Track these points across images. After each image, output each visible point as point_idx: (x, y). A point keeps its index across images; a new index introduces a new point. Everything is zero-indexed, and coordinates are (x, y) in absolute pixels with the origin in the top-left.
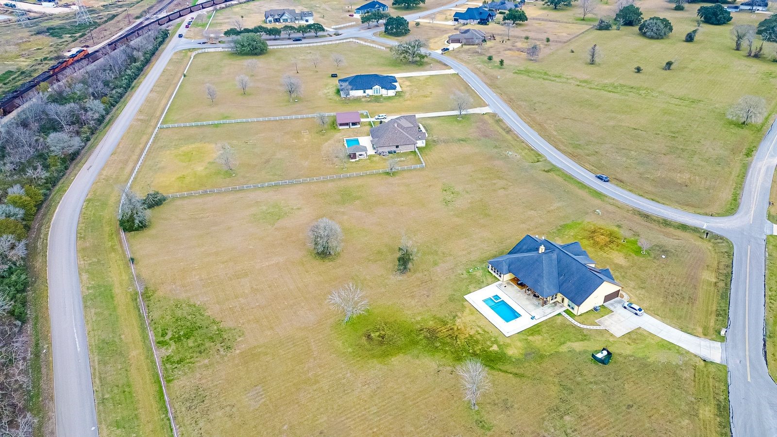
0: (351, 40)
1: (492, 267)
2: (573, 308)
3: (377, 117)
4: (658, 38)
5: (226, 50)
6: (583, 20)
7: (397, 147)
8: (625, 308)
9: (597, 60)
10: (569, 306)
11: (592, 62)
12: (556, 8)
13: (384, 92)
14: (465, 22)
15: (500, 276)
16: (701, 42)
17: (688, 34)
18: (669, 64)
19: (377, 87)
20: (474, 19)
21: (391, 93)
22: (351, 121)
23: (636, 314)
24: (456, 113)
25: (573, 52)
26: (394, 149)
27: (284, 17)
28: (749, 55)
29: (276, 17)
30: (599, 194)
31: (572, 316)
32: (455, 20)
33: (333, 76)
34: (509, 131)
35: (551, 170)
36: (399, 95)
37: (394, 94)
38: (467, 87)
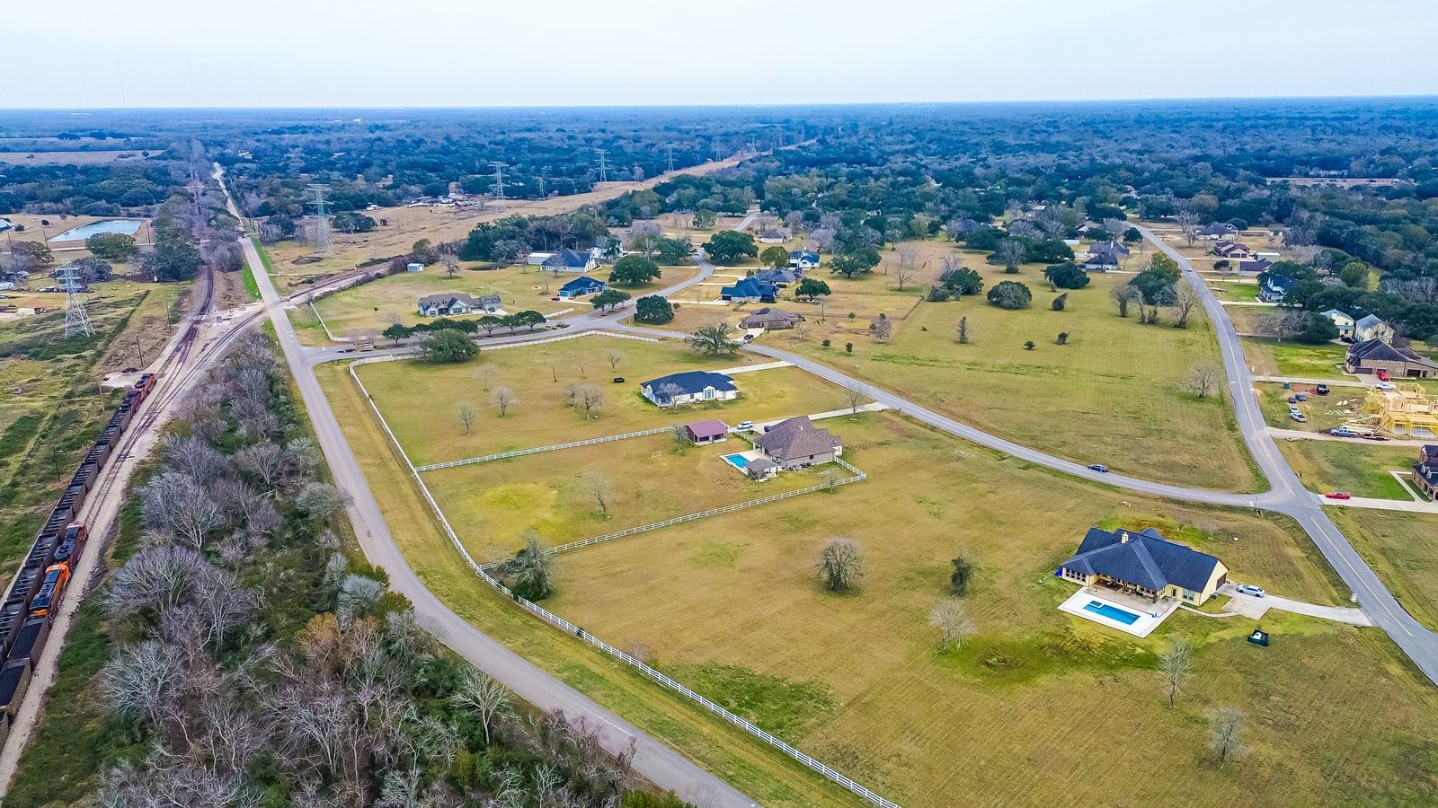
0: (593, 332)
1: (1068, 571)
2: (1191, 599)
3: (740, 426)
4: (1018, 308)
6: (900, 290)
7: (811, 457)
8: (1241, 591)
9: (968, 335)
10: (1185, 597)
11: (963, 341)
12: (849, 277)
13: (718, 394)
14: (743, 300)
15: (1084, 580)
16: (1074, 310)
17: (1056, 301)
18: (1063, 337)
19: (710, 388)
20: (754, 295)
21: (730, 395)
22: (710, 434)
23: (1258, 596)
24: (850, 411)
25: (924, 330)
26: (807, 460)
27: (455, 306)
28: (1143, 322)
29: (442, 306)
30: (1109, 485)
31: (1195, 607)
32: (724, 298)
33: (617, 381)
34: (933, 429)
35: (1028, 466)
36: (740, 397)
37: (734, 397)
38: (825, 381)
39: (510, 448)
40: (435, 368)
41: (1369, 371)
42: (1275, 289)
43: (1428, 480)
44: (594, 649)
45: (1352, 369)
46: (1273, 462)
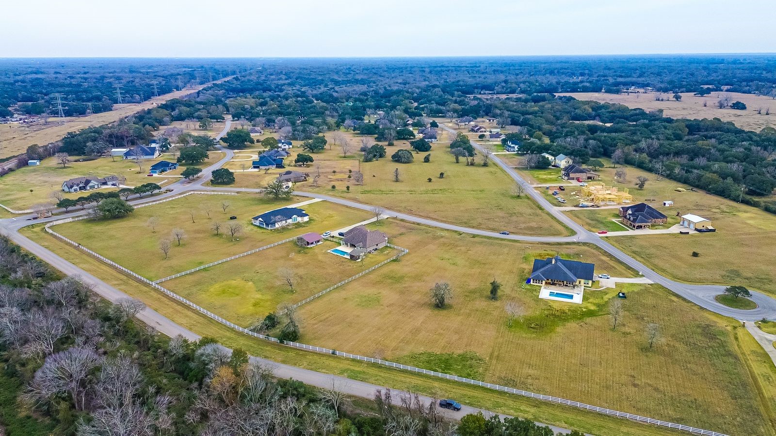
0: (192, 192)
1: (534, 280)
2: (588, 284)
3: (325, 234)
4: (408, 163)
5: (85, 217)
6: (345, 157)
7: (377, 245)
8: (601, 277)
9: (399, 178)
10: (585, 283)
11: (397, 181)
12: (313, 152)
13: (299, 219)
14: (267, 167)
15: (542, 283)
16: (433, 162)
17: (426, 157)
18: (442, 174)
19: (295, 216)
20: (273, 164)
21: (306, 219)
23: (608, 278)
24: (374, 219)
25: (374, 176)
26: (375, 247)
27: (91, 184)
28: (468, 165)
29: (81, 185)
30: (514, 240)
31: (590, 287)
32: (255, 167)
33: (232, 218)
34: (418, 224)
35: (474, 236)
36: (310, 220)
37: (308, 220)
38: (347, 207)
39: (201, 263)
40: (106, 223)
41: (573, 179)
42: (512, 146)
43: (632, 221)
44: (347, 359)
45: (566, 178)
46: (568, 221)
